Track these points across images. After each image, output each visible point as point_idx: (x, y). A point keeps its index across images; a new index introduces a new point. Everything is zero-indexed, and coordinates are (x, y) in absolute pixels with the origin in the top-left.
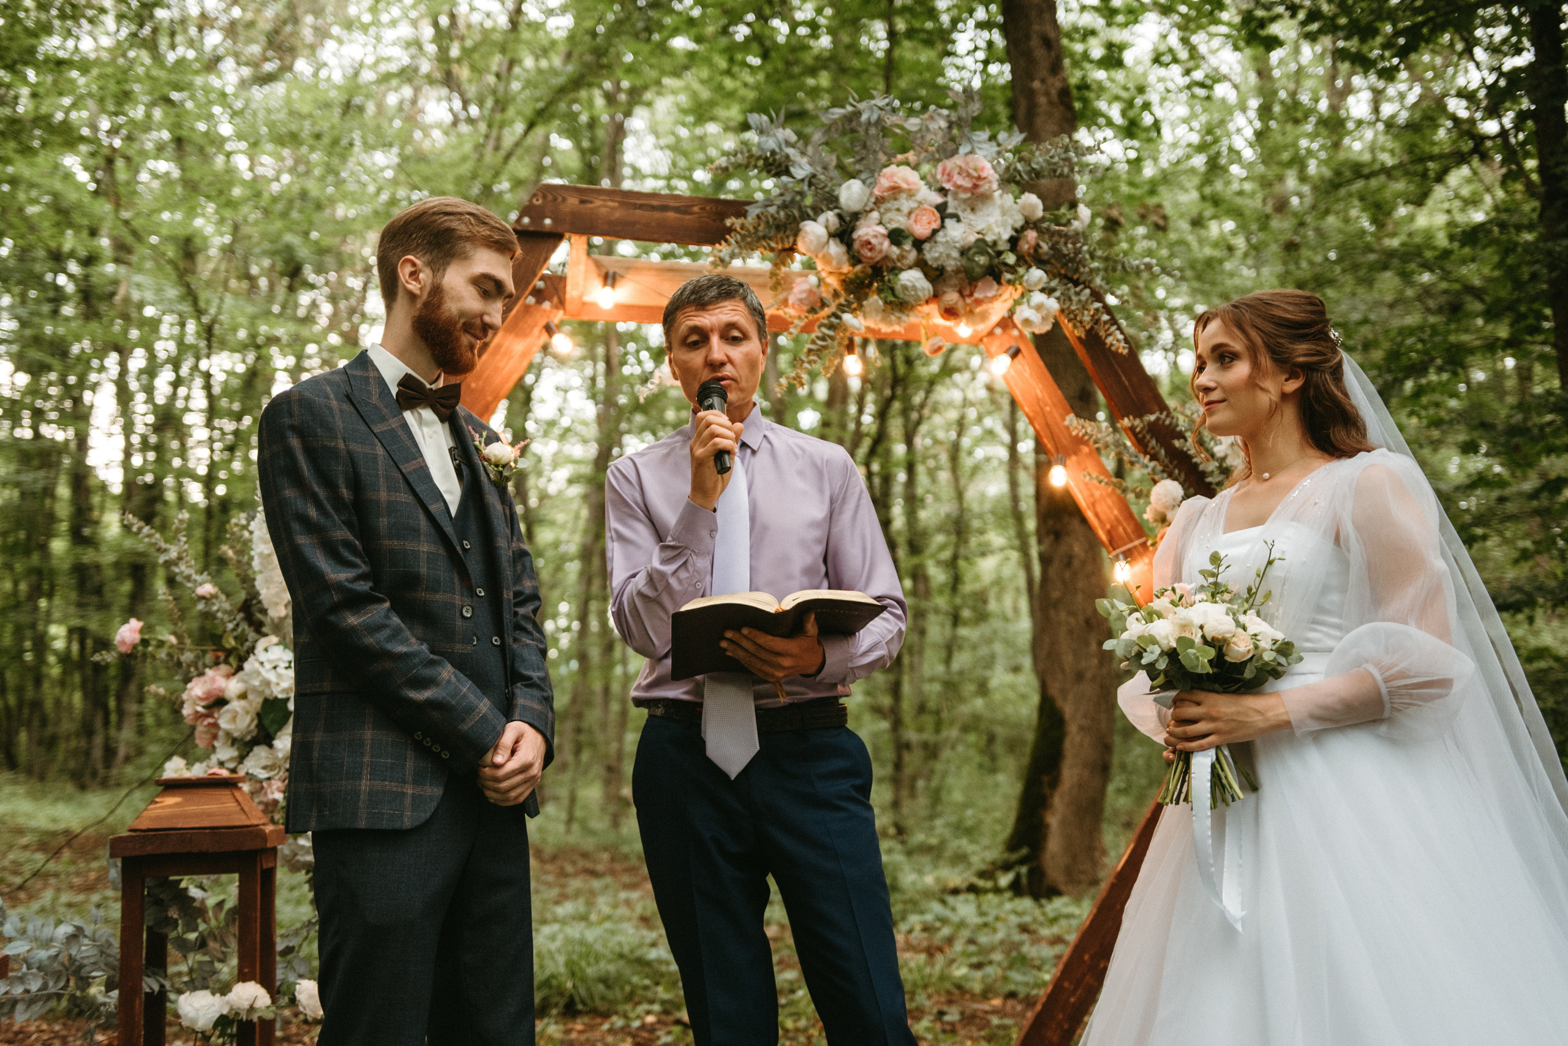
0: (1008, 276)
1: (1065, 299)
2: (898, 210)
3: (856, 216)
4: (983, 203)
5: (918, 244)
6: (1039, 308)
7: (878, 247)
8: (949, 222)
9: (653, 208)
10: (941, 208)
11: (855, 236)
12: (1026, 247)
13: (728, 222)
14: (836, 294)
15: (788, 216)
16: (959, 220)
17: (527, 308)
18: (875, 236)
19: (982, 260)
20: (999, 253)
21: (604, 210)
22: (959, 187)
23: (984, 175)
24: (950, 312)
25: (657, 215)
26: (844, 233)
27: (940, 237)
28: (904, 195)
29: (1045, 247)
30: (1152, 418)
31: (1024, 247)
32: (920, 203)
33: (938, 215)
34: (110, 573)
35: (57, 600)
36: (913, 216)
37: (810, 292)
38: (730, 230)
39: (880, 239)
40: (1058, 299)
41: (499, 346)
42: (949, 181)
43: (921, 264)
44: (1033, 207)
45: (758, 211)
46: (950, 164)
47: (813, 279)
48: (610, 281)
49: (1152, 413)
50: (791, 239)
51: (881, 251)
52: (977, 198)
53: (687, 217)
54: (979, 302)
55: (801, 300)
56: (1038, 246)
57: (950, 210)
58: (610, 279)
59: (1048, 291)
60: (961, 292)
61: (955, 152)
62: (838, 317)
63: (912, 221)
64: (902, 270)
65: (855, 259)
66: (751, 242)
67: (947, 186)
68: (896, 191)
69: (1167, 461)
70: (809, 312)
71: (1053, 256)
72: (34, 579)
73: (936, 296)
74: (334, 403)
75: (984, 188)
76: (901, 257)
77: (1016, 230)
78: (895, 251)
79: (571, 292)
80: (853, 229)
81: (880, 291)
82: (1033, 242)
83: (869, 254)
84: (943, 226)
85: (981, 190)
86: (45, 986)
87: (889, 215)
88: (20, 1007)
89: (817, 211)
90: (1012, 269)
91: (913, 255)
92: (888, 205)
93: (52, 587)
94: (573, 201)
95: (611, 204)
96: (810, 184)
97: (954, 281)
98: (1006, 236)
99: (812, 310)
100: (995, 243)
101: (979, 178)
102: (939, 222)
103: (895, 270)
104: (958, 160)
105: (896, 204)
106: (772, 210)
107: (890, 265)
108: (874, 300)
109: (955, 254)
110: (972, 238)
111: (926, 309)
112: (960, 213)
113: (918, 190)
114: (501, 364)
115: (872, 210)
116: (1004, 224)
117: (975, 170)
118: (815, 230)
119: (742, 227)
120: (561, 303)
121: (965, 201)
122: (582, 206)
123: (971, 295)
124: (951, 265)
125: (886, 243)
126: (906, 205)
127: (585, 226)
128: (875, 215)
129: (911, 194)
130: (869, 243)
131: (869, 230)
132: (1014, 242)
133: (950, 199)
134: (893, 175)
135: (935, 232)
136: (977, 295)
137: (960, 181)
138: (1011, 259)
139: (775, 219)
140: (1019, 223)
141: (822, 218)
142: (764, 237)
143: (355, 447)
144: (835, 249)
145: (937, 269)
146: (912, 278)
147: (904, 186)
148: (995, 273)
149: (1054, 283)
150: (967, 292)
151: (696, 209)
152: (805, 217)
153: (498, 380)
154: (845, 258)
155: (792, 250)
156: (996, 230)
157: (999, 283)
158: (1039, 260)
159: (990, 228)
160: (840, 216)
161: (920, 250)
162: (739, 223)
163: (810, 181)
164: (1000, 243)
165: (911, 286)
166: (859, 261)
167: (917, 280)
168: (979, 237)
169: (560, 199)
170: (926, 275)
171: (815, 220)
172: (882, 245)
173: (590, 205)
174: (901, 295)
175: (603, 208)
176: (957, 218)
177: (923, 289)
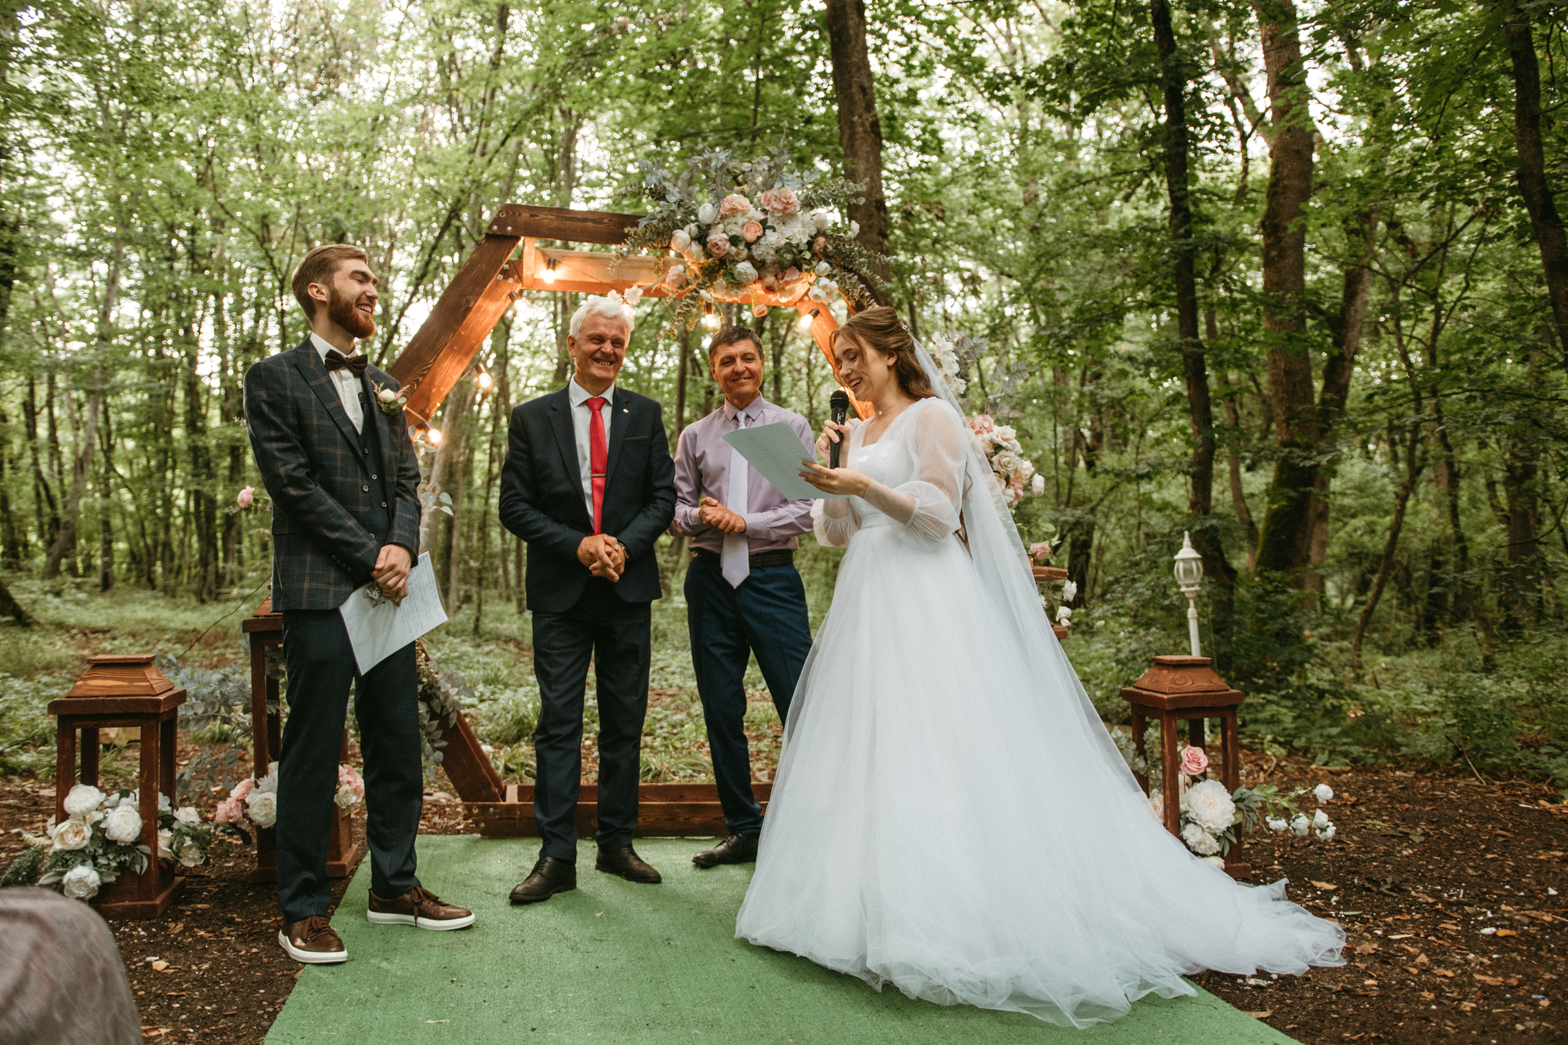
0: (805, 267)
1: (844, 282)
2: (736, 223)
3: (709, 227)
4: (790, 219)
5: (749, 245)
6: (824, 287)
7: (723, 247)
8: (768, 232)
10: (763, 222)
11: (708, 239)
12: (819, 248)
13: (626, 230)
14: (696, 277)
15: (665, 227)
16: (775, 230)
17: (498, 281)
18: (721, 240)
19: (789, 256)
20: (801, 252)
21: (546, 221)
22: (775, 209)
23: (791, 201)
24: (769, 289)
25: (580, 224)
26: (701, 237)
27: (762, 242)
28: (739, 214)
29: (830, 247)
31: (817, 248)
32: (750, 219)
33: (761, 227)
34: (214, 452)
35: (178, 472)
36: (745, 227)
37: (679, 276)
38: (627, 235)
39: (724, 242)
40: (837, 281)
41: (479, 307)
42: (768, 205)
43: (750, 258)
44: (823, 222)
45: (645, 223)
46: (769, 194)
47: (681, 267)
48: (551, 265)
50: (667, 241)
51: (725, 250)
52: (787, 216)
53: (600, 226)
54: (788, 283)
55: (674, 280)
56: (826, 247)
57: (769, 224)
58: (552, 263)
59: (830, 277)
60: (776, 277)
61: (772, 187)
62: (698, 292)
63: (744, 230)
64: (738, 262)
65: (708, 255)
66: (643, 241)
67: (767, 208)
68: (734, 211)
70: (678, 288)
71: (836, 254)
72: (161, 457)
73: (760, 279)
74: (288, 370)
75: (791, 210)
76: (738, 254)
77: (812, 237)
78: (733, 249)
79: (526, 272)
80: (707, 235)
81: (724, 275)
82: (822, 245)
83: (717, 252)
84: (764, 234)
85: (789, 211)
86: (206, 711)
87: (730, 227)
88: (192, 723)
89: (684, 222)
90: (809, 262)
91: (745, 252)
92: (729, 220)
93: (175, 462)
94: (525, 215)
95: (550, 217)
96: (679, 205)
97: (772, 269)
98: (805, 241)
99: (681, 287)
100: (797, 245)
101: (788, 203)
102: (762, 231)
103: (735, 262)
104: (774, 192)
105: (734, 220)
106: (655, 222)
107: (731, 259)
108: (721, 281)
109: (772, 252)
110: (783, 242)
111: (755, 286)
112: (776, 226)
113: (748, 211)
115: (719, 223)
116: (804, 233)
117: (786, 198)
118: (682, 236)
119: (635, 233)
120: (520, 279)
121: (779, 218)
122: (534, 218)
123: (783, 278)
124: (769, 259)
125: (728, 245)
126: (741, 220)
127: (534, 232)
128: (721, 226)
129: (744, 213)
130: (717, 244)
131: (717, 236)
132: (810, 244)
133: (769, 216)
134: (732, 200)
135: (759, 238)
136: (786, 279)
137: (776, 205)
138: (808, 255)
139: (657, 228)
140: (814, 233)
141: (687, 228)
142: (650, 240)
144: (695, 248)
145: (760, 262)
146: (744, 267)
147: (740, 207)
148: (798, 264)
149: (835, 272)
150: (780, 277)
151: (606, 221)
152: (676, 227)
154: (702, 254)
155: (668, 247)
156: (799, 237)
157: (800, 270)
158: (826, 256)
159: (794, 235)
160: (698, 227)
161: (750, 249)
162: (632, 231)
163: (680, 204)
164: (801, 245)
165: (746, 273)
166: (711, 256)
167: (748, 269)
168: (788, 241)
169: (517, 214)
170: (754, 266)
171: (682, 229)
172: (725, 246)
173: (537, 218)
174: (738, 279)
175: (545, 219)
176: (773, 229)
177: (752, 275)
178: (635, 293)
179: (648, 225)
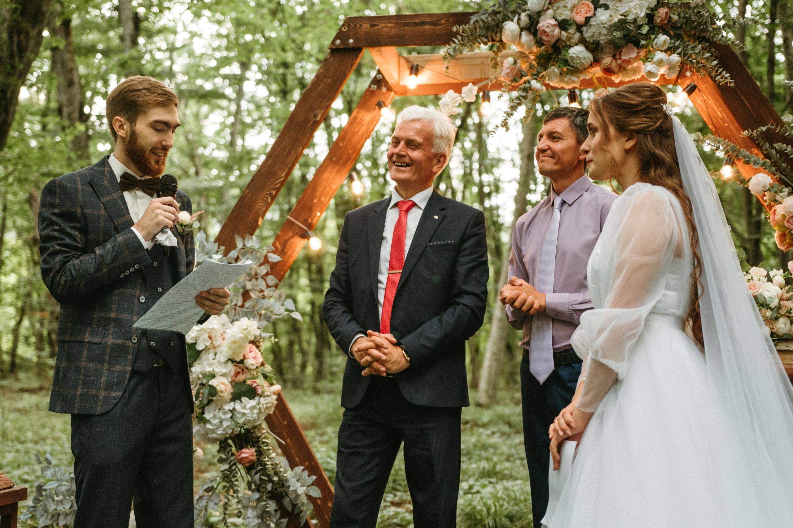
0: (643, 42)
1: (685, 53)
2: (565, 7)
3: (539, 14)
5: (579, 28)
6: (662, 62)
7: (552, 34)
8: (600, 11)
9: (416, 24)
11: (538, 27)
12: (659, 20)
13: (454, 29)
14: (531, 67)
15: (495, 20)
16: (607, 9)
18: (548, 27)
20: (640, 27)
21: (385, 30)
24: (608, 70)
25: (418, 28)
26: (532, 26)
27: (593, 22)
29: (676, 18)
30: (764, 129)
31: (657, 20)
33: (592, 6)
36: (575, 10)
37: (512, 68)
38: (455, 34)
39: (551, 29)
40: (679, 54)
43: (583, 41)
45: (475, 19)
47: (512, 60)
48: (414, 71)
51: (553, 36)
53: (439, 27)
54: (626, 62)
56: (670, 18)
59: (670, 50)
60: (614, 57)
62: (529, 82)
63: (574, 13)
64: (570, 47)
65: (539, 43)
70: (512, 81)
73: (596, 61)
74: (80, 187)
76: (569, 39)
77: (652, 10)
78: (564, 33)
80: (538, 23)
81: (558, 62)
82: (666, 17)
83: (546, 39)
84: (595, 14)
87: (559, 11)
89: (514, 14)
91: (578, 35)
92: (558, 4)
94: (366, 26)
95: (390, 25)
97: (607, 50)
98: (642, 14)
99: (514, 80)
100: (635, 20)
102: (592, 11)
103: (566, 47)
105: (563, 4)
106: (484, 17)
107: (564, 44)
108: (555, 69)
109: (604, 32)
110: (617, 19)
111: (592, 70)
112: (609, 3)
115: (548, 9)
118: (511, 27)
119: (465, 30)
122: (373, 29)
123: (620, 57)
124: (603, 39)
125: (557, 30)
127: (375, 41)
128: (550, 12)
130: (546, 32)
131: (547, 23)
132: (650, 17)
135: (588, 19)
136: (623, 58)
138: (646, 30)
139: (486, 24)
140: (654, 4)
141: (517, 19)
142: (479, 36)
143: (88, 211)
144: (526, 37)
145: (594, 43)
146: (577, 51)
148: (634, 41)
149: (676, 44)
150: (618, 57)
151: (443, 21)
152: (506, 19)
153: (355, 140)
154: (533, 43)
156: (635, 12)
157: (638, 47)
158: (667, 28)
159: (629, 12)
160: (528, 15)
161: (581, 32)
162: (461, 29)
164: (639, 20)
165: (578, 57)
166: (543, 45)
167: (580, 52)
168: (623, 17)
169: (358, 26)
170: (587, 48)
171: (512, 20)
172: (553, 31)
173: (377, 28)
174: (572, 64)
175: (385, 28)
176: (606, 7)
177: (585, 58)
178: (471, 91)
179: (477, 21)
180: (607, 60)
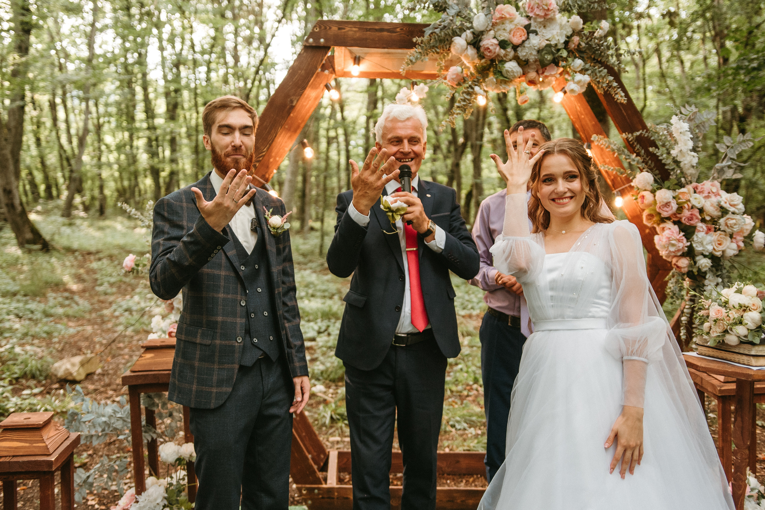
0: (562, 63)
1: (593, 74)
2: (504, 29)
3: (482, 33)
4: (550, 22)
5: (515, 48)
7: (493, 51)
8: (532, 36)
9: (376, 30)
10: (528, 27)
11: (482, 44)
12: (573, 46)
13: (414, 40)
14: (472, 75)
15: (446, 34)
16: (537, 34)
18: (492, 45)
19: (549, 57)
20: (558, 50)
21: (351, 33)
22: (538, 15)
23: (551, 8)
24: (532, 82)
25: (378, 34)
26: (475, 42)
27: (526, 44)
28: (507, 22)
29: (583, 44)
30: (638, 133)
31: (572, 46)
32: (516, 25)
33: (525, 31)
36: (512, 33)
37: (457, 75)
38: (415, 43)
39: (495, 47)
40: (589, 75)
42: (532, 12)
43: (516, 58)
44: (577, 23)
45: (431, 31)
46: (532, 4)
47: (459, 67)
48: (357, 61)
49: (638, 131)
50: (448, 47)
51: (495, 53)
52: (547, 20)
53: (394, 34)
54: (546, 76)
55: (453, 79)
56: (579, 44)
57: (532, 28)
59: (583, 71)
60: (537, 72)
62: (472, 88)
63: (511, 35)
64: (506, 62)
65: (481, 56)
66: (426, 49)
67: (531, 15)
68: (503, 19)
69: (645, 156)
70: (457, 85)
71: (588, 48)
73: (524, 74)
74: (185, 204)
75: (551, 15)
76: (506, 55)
77: (568, 37)
78: (503, 52)
79: (338, 66)
80: (480, 41)
81: (494, 73)
82: (577, 43)
83: (489, 54)
84: (528, 38)
85: (549, 17)
87: (499, 32)
89: (462, 30)
90: (565, 60)
91: (512, 54)
92: (499, 27)
94: (335, 29)
95: (354, 29)
96: (458, 16)
97: (534, 66)
98: (562, 41)
100: (556, 45)
101: (548, 10)
102: (526, 35)
103: (503, 62)
105: (503, 26)
106: (438, 30)
107: (500, 59)
108: (491, 77)
109: (535, 53)
110: (544, 43)
111: (519, 81)
112: (538, 30)
113: (515, 18)
114: (305, 104)
115: (490, 30)
116: (561, 35)
117: (546, 5)
118: (460, 42)
119: (422, 42)
121: (540, 23)
122: (339, 31)
123: (543, 73)
124: (532, 59)
125: (498, 48)
126: (509, 26)
127: (343, 42)
128: (492, 32)
129: (511, 20)
130: (489, 49)
131: (489, 41)
132: (566, 43)
133: (532, 21)
134: (502, 10)
135: (523, 42)
136: (545, 74)
137: (538, 12)
138: (565, 54)
139: (439, 36)
140: (570, 33)
141: (464, 35)
142: (433, 47)
144: (471, 51)
145: (525, 61)
146: (511, 66)
147: (508, 16)
148: (555, 62)
149: (587, 66)
150: (540, 72)
151: (398, 30)
152: (455, 34)
153: (303, 112)
154: (476, 56)
156: (557, 38)
157: (558, 66)
158: (579, 52)
159: (553, 37)
160: (473, 33)
161: (516, 51)
162: (420, 40)
163: (458, 14)
164: (559, 45)
165: (512, 71)
166: (483, 58)
167: (514, 67)
168: (548, 42)
169: (328, 28)
170: (519, 64)
171: (460, 36)
172: (495, 49)
173: (343, 31)
174: (506, 75)
175: (350, 31)
176: (536, 33)
177: (517, 72)
178: (422, 90)
179: (432, 33)
180: (532, 75)
